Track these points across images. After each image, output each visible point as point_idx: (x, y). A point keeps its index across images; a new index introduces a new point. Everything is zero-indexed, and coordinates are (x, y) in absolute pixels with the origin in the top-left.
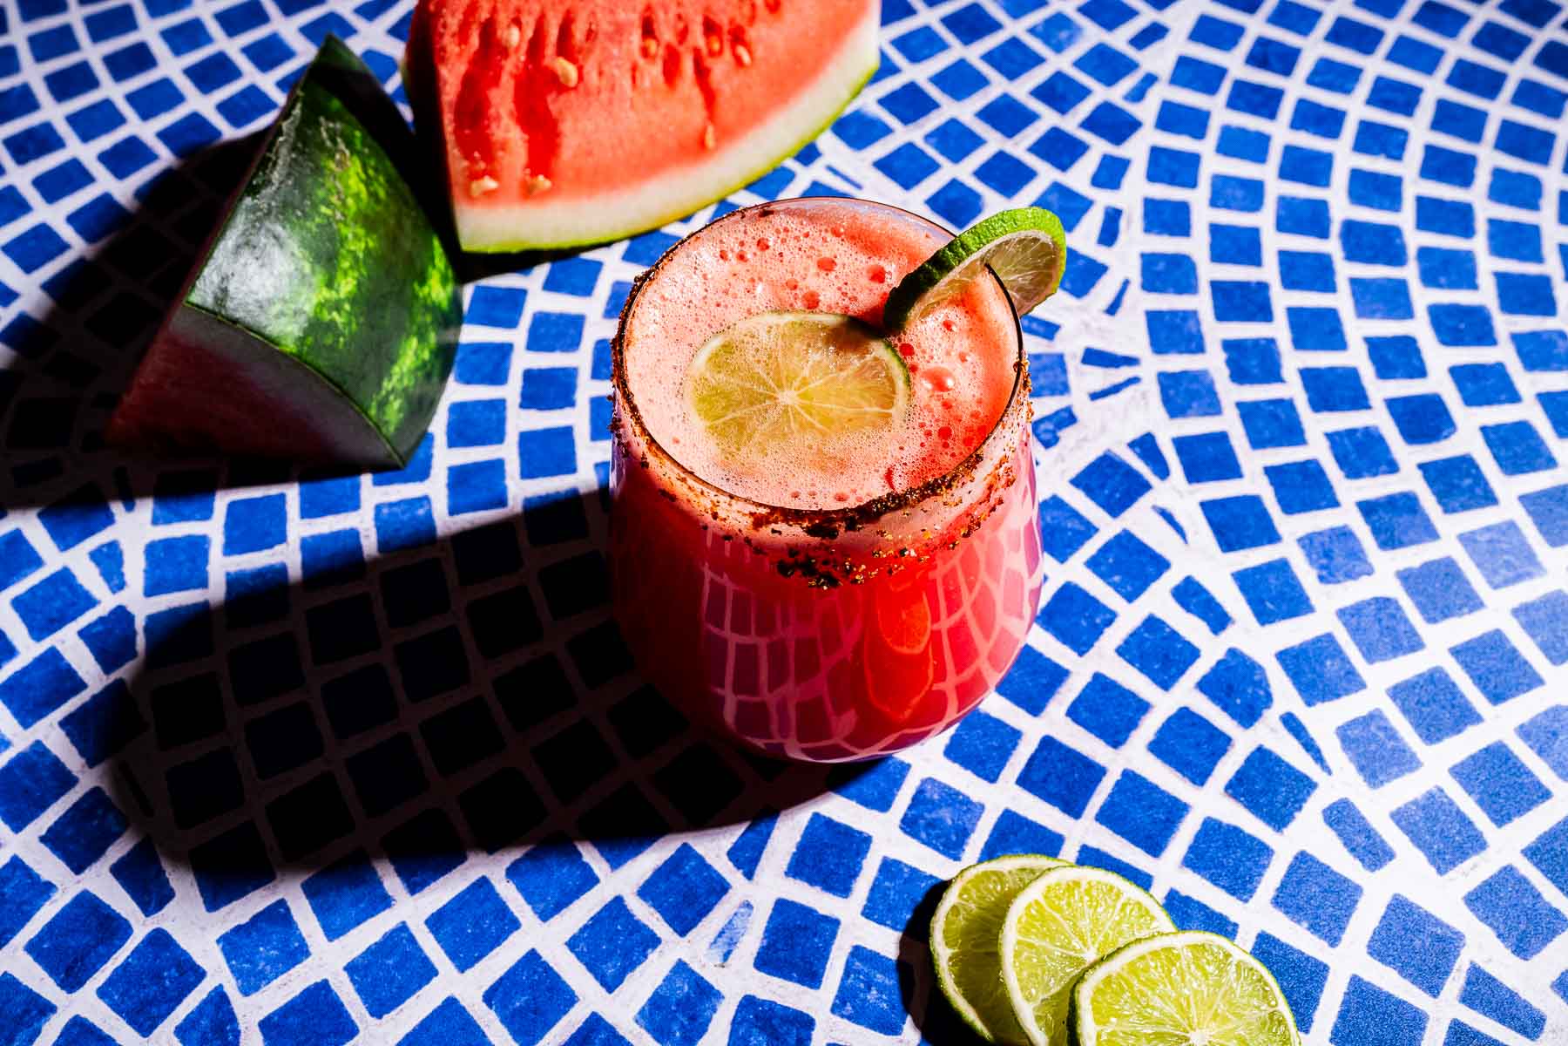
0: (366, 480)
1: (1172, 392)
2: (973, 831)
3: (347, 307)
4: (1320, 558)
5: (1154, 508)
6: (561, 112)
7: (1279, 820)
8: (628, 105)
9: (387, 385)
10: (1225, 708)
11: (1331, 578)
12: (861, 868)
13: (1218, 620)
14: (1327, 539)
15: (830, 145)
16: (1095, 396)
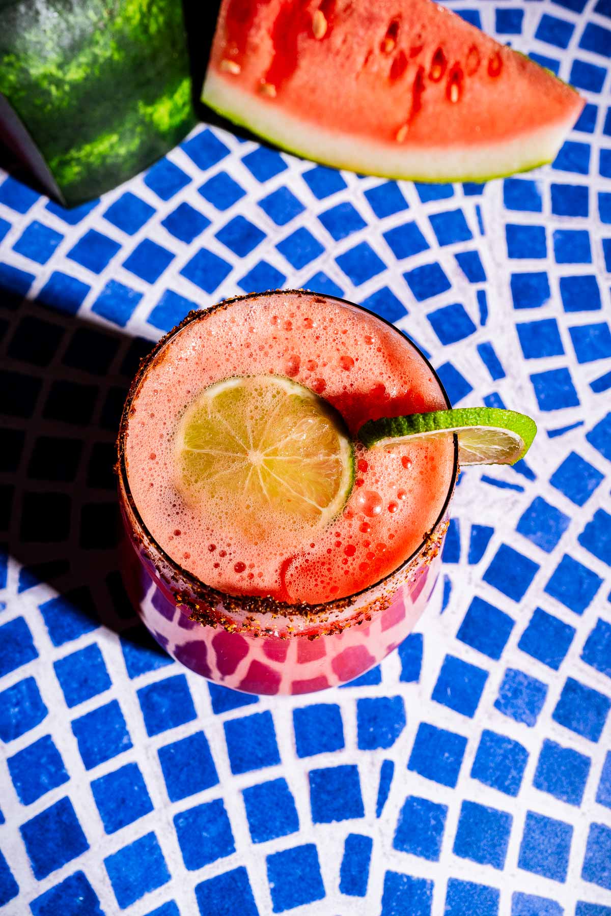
0: (44, 200)
1: (534, 515)
2: (155, 669)
3: (67, 88)
4: (509, 690)
5: (446, 576)
6: (304, 50)
7: (321, 815)
8: (354, 75)
9: (74, 153)
10: (360, 727)
11: (503, 708)
12: (77, 638)
13: (411, 673)
14: (526, 683)
15: (494, 191)
16: (486, 479)
